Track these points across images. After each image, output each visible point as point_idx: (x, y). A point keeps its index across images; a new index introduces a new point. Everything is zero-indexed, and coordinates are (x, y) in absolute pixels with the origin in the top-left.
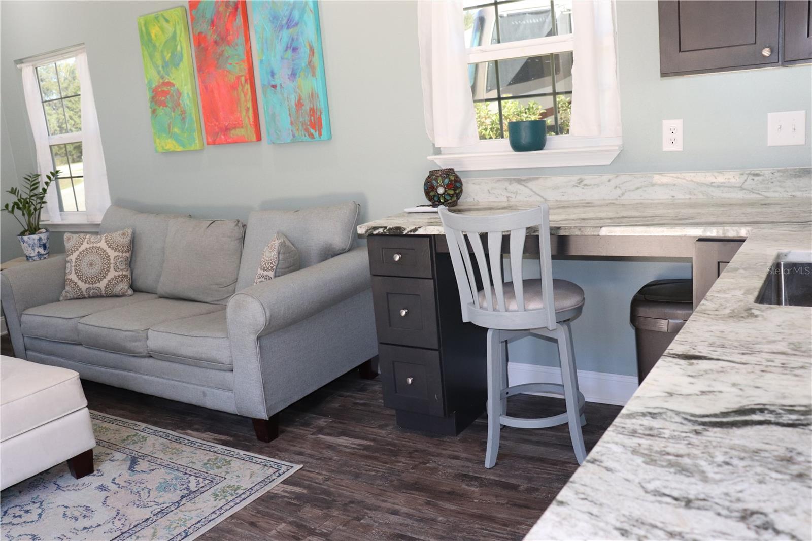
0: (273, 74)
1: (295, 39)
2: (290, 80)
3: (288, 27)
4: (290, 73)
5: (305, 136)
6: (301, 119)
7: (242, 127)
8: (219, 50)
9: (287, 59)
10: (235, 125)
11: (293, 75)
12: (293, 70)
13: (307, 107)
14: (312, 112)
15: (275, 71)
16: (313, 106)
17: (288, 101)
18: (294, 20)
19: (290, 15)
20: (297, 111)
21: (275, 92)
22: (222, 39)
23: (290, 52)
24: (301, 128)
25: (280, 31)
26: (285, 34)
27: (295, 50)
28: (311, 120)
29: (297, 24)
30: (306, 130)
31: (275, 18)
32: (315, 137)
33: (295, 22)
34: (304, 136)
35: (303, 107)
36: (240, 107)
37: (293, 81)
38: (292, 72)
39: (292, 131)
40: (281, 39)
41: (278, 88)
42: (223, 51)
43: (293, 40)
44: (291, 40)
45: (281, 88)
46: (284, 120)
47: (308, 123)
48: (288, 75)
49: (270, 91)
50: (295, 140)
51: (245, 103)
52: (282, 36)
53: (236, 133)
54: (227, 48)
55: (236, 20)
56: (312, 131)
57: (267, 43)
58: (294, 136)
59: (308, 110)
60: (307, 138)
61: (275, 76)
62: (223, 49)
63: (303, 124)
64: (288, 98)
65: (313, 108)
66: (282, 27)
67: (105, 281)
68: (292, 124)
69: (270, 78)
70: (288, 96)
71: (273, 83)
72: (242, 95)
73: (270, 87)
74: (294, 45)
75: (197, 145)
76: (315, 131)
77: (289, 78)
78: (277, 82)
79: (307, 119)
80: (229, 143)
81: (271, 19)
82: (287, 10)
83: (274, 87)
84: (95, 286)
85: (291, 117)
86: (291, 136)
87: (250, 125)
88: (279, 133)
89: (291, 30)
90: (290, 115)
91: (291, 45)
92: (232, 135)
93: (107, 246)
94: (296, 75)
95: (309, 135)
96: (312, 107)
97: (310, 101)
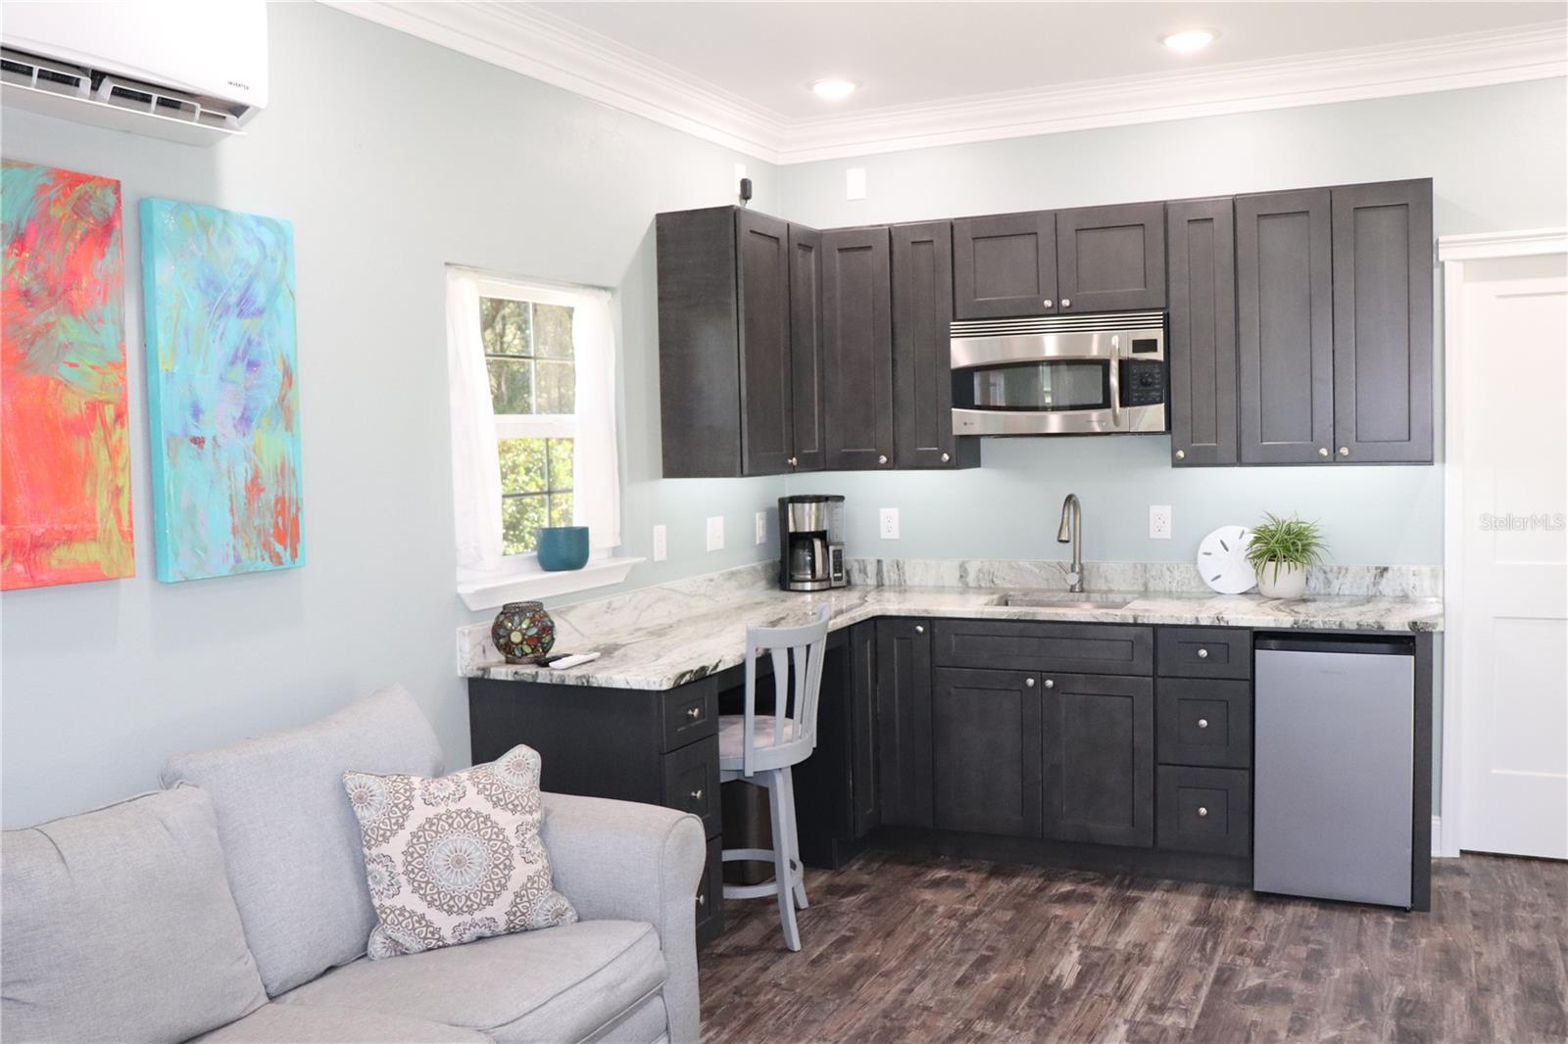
0: (196, 412)
1: (254, 343)
2: (237, 431)
3: (241, 314)
4: (238, 415)
5: (263, 560)
6: (257, 522)
7: (95, 540)
8: (39, 319)
9: (233, 382)
10: (70, 532)
11: (245, 421)
12: (245, 409)
13: (269, 496)
14: (279, 506)
15: (203, 406)
16: (284, 493)
17: (230, 478)
18: (254, 303)
19: (247, 290)
20: (249, 503)
21: (199, 454)
22: (52, 292)
23: (240, 367)
24: (255, 540)
25: (221, 316)
26: (234, 326)
27: (252, 365)
28: (277, 523)
29: (260, 312)
30: (266, 546)
31: (211, 285)
32: (284, 560)
33: (256, 306)
34: (260, 560)
35: (262, 495)
36: (94, 485)
37: (244, 435)
38: (243, 414)
39: (234, 548)
40: (223, 334)
41: (208, 445)
42: (49, 326)
43: (249, 342)
44: (244, 342)
45: (214, 448)
46: (218, 524)
47: (272, 531)
48: (234, 418)
49: (187, 449)
50: (240, 573)
51: (110, 477)
52: (224, 329)
53: (61, 557)
54: (67, 320)
55: (103, 255)
56: (279, 548)
57: (186, 334)
58: (238, 560)
59: (273, 502)
60: (267, 565)
61: (201, 417)
62: (52, 319)
63: (259, 534)
64: (229, 472)
65: (284, 498)
66: (226, 310)
68: (235, 531)
69: (190, 420)
70: (229, 467)
71: (196, 433)
72: (103, 454)
73: (187, 441)
74: (253, 355)
76: (285, 549)
77: (235, 426)
78: (207, 431)
79: (269, 521)
80: (44, 584)
81: (202, 283)
82: (240, 275)
83: (198, 441)
85: (233, 515)
86: (232, 560)
87: (120, 531)
88: (202, 554)
89: (246, 322)
90: (232, 510)
91: (245, 352)
92: (54, 563)
94: (251, 421)
95: (271, 558)
96: (280, 494)
97: (278, 481)
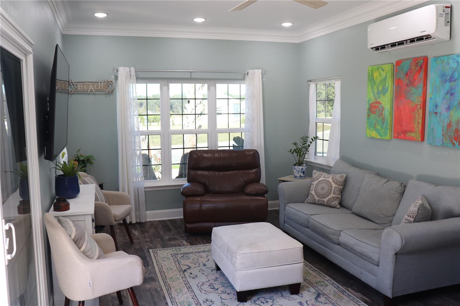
0: (436, 106)
1: (453, 89)
2: (446, 111)
3: (450, 81)
4: (447, 107)
5: (450, 144)
6: (449, 134)
7: (414, 132)
8: (408, 89)
9: (446, 99)
10: (410, 130)
11: (449, 108)
12: (449, 105)
13: (454, 128)
14: (456, 131)
15: (438, 104)
16: (458, 127)
17: (443, 122)
18: (454, 78)
19: (452, 75)
20: (448, 129)
21: (436, 116)
22: (411, 83)
23: (448, 95)
24: (448, 139)
25: (445, 83)
26: (448, 85)
27: (452, 94)
28: (455, 135)
29: (456, 80)
30: (451, 141)
31: (443, 75)
32: (456, 145)
33: (455, 79)
34: (449, 144)
35: (451, 127)
36: (415, 121)
37: (448, 112)
38: (448, 107)
39: (442, 139)
40: (445, 87)
41: (438, 114)
42: (410, 90)
43: (452, 88)
44: (450, 89)
45: (440, 115)
46: (439, 133)
47: (453, 137)
48: (445, 108)
49: (433, 115)
50: (443, 145)
51: (418, 120)
52: (445, 86)
53: (409, 135)
54: (413, 88)
55: (420, 74)
56: (455, 142)
57: (436, 89)
58: (443, 142)
59: (454, 129)
60: (451, 145)
61: (438, 108)
62: (410, 88)
63: (449, 137)
64: (443, 121)
65: (458, 129)
66: (446, 81)
67: (327, 198)
68: (443, 135)
69: (435, 108)
70: (443, 120)
71: (436, 111)
72: (417, 115)
73: (433, 113)
74: (452, 91)
75: (388, 137)
76: (457, 142)
77: (446, 110)
78: (439, 110)
79: (453, 134)
80: (406, 139)
81: (441, 75)
82: (451, 72)
83: (436, 113)
84: (322, 199)
85: (443, 131)
86: (441, 142)
87: (419, 131)
88: (434, 139)
89: (451, 83)
90: (443, 130)
91: (450, 91)
92: (407, 135)
93: (332, 181)
94: (450, 109)
95: (452, 144)
96: (457, 128)
97: (456, 124)
